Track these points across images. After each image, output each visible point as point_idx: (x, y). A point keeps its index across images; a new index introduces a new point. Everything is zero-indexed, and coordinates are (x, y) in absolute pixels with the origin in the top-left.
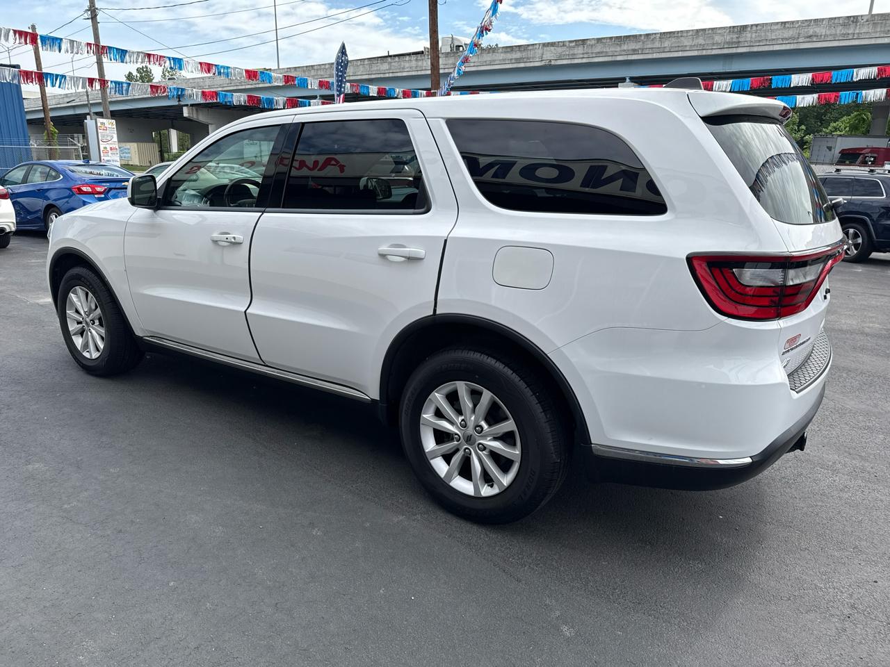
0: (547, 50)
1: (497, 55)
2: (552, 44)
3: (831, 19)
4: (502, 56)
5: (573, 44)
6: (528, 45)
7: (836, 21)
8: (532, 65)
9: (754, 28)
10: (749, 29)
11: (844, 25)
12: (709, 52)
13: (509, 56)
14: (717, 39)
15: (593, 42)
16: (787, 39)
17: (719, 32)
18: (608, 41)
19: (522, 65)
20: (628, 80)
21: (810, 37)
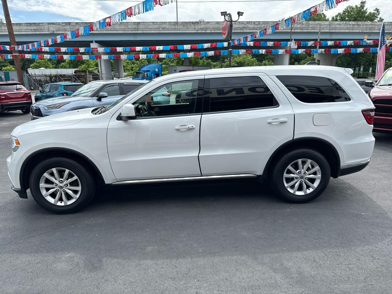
0: (51, 26)
1: (22, 27)
2: (53, 24)
3: (169, 22)
4: (25, 28)
5: (64, 24)
6: (40, 23)
7: (171, 23)
8: (43, 33)
9: (143, 23)
10: (141, 24)
11: (174, 25)
12: (127, 32)
13: (29, 28)
14: (129, 26)
15: (74, 24)
16: (155, 29)
17: (129, 24)
18: (81, 24)
19: (38, 33)
20: (94, 42)
21: (163, 28)
